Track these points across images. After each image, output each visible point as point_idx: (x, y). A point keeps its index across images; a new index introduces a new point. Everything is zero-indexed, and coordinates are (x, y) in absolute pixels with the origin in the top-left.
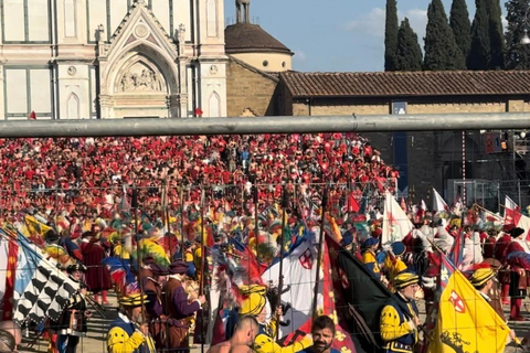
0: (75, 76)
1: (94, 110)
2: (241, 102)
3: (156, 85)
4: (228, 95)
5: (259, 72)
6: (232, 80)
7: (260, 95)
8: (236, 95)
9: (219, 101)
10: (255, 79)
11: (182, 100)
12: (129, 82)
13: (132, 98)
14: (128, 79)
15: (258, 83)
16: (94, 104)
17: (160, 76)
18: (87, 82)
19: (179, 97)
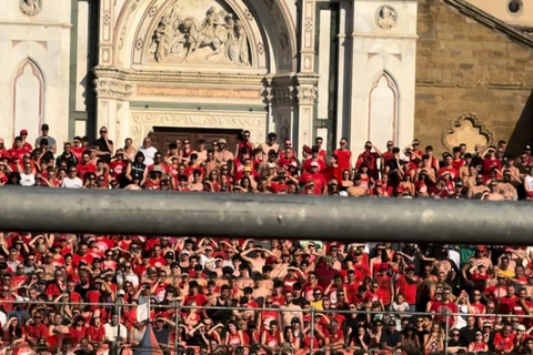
0: (40, 17)
1: (81, 106)
2: (453, 101)
3: (239, 48)
4: (420, 82)
5: (501, 27)
6: (431, 44)
7: (500, 87)
8: (439, 84)
9: (397, 96)
10: (491, 46)
11: (304, 90)
12: (173, 38)
13: (177, 79)
14: (170, 30)
15: (498, 54)
16: (81, 90)
17: (251, 27)
18: (67, 33)
19: (295, 82)
